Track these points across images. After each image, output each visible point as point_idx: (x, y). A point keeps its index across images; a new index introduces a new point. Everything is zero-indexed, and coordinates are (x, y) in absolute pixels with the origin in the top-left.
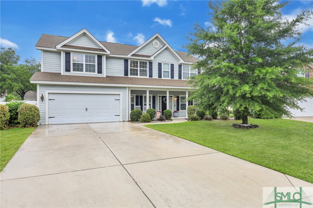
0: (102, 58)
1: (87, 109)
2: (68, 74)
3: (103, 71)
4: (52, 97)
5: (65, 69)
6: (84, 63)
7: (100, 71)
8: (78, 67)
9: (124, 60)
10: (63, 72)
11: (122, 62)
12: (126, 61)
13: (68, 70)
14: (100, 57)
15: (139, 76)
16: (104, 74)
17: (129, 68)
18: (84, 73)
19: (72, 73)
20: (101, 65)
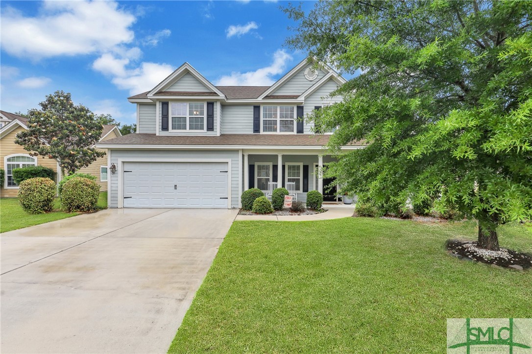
0: (215, 107)
1: (176, 186)
2: (165, 134)
3: (215, 127)
4: (128, 167)
5: (161, 127)
6: (188, 117)
7: (210, 128)
8: (180, 123)
9: (253, 107)
10: (159, 132)
11: (250, 111)
12: (257, 108)
13: (165, 128)
14: (211, 104)
15: (278, 133)
16: (217, 132)
17: (262, 119)
18: (188, 132)
19: (172, 132)
20: (213, 118)
